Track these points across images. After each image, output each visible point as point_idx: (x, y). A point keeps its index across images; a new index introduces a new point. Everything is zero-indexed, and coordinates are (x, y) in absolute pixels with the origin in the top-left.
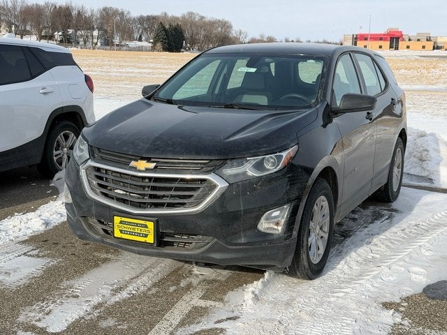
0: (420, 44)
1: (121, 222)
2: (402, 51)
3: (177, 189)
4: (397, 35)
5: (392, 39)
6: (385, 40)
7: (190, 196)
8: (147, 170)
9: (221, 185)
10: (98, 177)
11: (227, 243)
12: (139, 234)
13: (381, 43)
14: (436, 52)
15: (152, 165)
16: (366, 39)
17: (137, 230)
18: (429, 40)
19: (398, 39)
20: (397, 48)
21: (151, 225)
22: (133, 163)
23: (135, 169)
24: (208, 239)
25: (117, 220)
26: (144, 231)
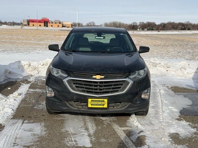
0: (57, 25)
1: (92, 101)
2: (50, 28)
3: (114, 85)
4: (47, 20)
5: (45, 22)
6: (42, 22)
7: (120, 87)
8: (101, 79)
9: (131, 82)
10: (74, 83)
11: (134, 104)
12: (100, 105)
13: (40, 24)
14: (63, 28)
15: (103, 77)
16: (33, 22)
17: (100, 103)
18: (60, 23)
19: (47, 22)
20: (47, 26)
21: (106, 100)
22: (94, 77)
23: (95, 79)
24: (126, 103)
25: (90, 100)
26: (102, 103)
